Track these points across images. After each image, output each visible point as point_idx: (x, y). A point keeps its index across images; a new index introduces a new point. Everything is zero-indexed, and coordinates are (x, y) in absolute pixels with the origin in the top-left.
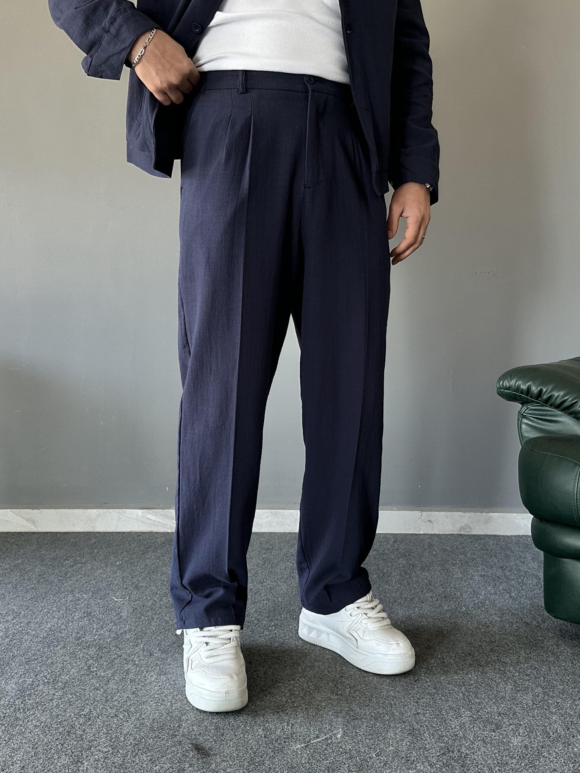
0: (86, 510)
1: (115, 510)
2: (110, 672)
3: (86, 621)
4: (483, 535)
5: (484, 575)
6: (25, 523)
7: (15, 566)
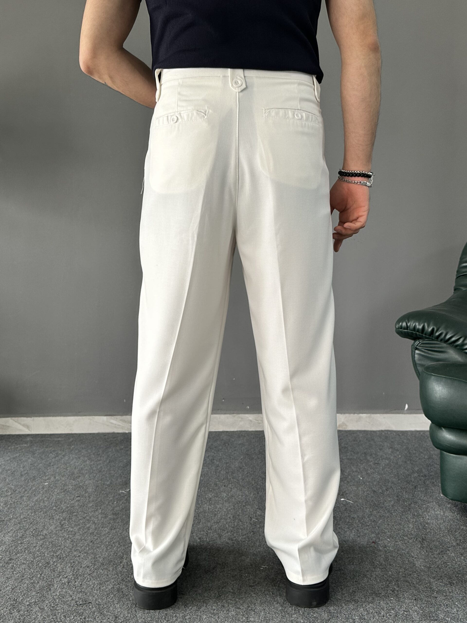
0: (65, 418)
1: (88, 417)
2: (76, 529)
3: (62, 495)
4: (356, 431)
5: (351, 459)
6: (21, 427)
7: (14, 458)
